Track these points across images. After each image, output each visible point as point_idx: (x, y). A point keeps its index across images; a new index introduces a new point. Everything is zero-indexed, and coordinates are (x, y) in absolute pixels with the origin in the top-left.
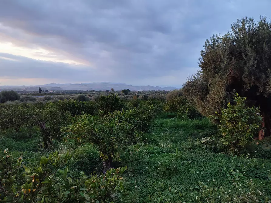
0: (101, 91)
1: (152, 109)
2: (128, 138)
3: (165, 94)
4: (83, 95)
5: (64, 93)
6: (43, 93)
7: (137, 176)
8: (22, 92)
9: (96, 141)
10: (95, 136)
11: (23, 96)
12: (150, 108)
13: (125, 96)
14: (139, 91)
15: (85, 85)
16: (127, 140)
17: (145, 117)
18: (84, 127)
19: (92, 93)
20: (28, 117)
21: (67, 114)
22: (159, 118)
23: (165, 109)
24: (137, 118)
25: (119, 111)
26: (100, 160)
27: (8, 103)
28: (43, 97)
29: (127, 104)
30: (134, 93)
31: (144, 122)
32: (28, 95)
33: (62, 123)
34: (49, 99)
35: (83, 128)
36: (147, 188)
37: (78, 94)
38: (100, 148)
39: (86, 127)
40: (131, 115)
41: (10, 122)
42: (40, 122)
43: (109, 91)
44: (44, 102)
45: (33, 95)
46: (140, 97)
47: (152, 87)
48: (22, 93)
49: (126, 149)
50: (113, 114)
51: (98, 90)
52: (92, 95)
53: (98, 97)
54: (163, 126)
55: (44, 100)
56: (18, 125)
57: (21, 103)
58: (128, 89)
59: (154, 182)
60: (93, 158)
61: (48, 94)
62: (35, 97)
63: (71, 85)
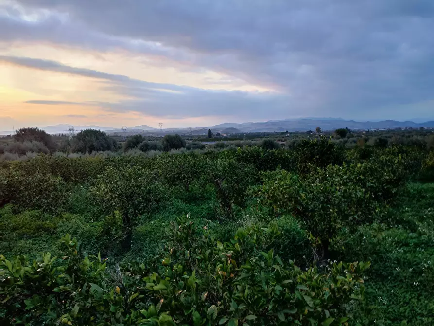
0: (298, 133)
1: (400, 164)
2: (359, 213)
3: (425, 135)
4: (272, 139)
5: (241, 137)
6: (214, 137)
7: (377, 281)
8: (188, 136)
9: (302, 214)
10: (301, 205)
11: (190, 142)
12: (396, 162)
13: (342, 140)
14: (368, 132)
15: (274, 124)
16: (358, 216)
17: (387, 177)
18: (285, 189)
19: (284, 136)
20: (200, 170)
21: (249, 168)
22: (414, 180)
23: (426, 165)
24: (373, 180)
25: (337, 166)
26: (308, 244)
27: (173, 151)
28: (214, 143)
29: (348, 155)
30: (359, 134)
31: (385, 188)
32: (195, 140)
33: (245, 181)
34: (222, 146)
35: (282, 191)
36: (398, 306)
37: (263, 137)
38: (307, 224)
39: (287, 190)
40: (360, 173)
41: (178, 178)
42: (215, 179)
43: (312, 132)
44: (216, 151)
45: (202, 140)
46: (371, 142)
47: (396, 123)
48: (187, 138)
49: (356, 231)
50: (325, 170)
51: (294, 131)
52: (283, 139)
53: (294, 142)
54: (424, 197)
55: (215, 148)
56: (188, 182)
57: (188, 151)
58: (347, 128)
59: (412, 298)
60: (294, 239)
61: (221, 139)
62: (204, 143)
63: (252, 124)
